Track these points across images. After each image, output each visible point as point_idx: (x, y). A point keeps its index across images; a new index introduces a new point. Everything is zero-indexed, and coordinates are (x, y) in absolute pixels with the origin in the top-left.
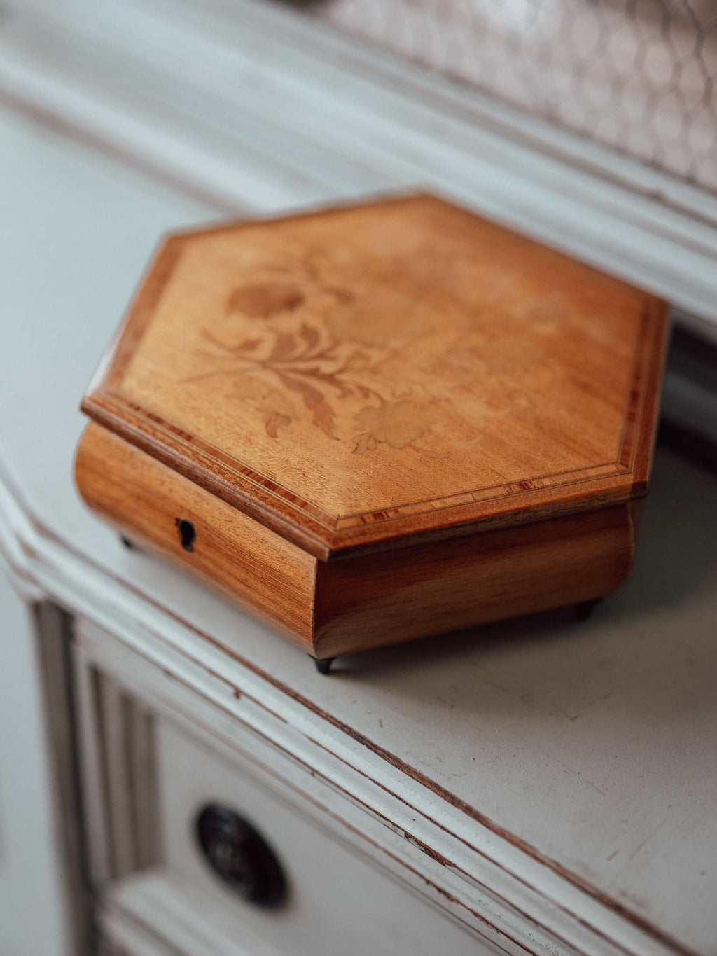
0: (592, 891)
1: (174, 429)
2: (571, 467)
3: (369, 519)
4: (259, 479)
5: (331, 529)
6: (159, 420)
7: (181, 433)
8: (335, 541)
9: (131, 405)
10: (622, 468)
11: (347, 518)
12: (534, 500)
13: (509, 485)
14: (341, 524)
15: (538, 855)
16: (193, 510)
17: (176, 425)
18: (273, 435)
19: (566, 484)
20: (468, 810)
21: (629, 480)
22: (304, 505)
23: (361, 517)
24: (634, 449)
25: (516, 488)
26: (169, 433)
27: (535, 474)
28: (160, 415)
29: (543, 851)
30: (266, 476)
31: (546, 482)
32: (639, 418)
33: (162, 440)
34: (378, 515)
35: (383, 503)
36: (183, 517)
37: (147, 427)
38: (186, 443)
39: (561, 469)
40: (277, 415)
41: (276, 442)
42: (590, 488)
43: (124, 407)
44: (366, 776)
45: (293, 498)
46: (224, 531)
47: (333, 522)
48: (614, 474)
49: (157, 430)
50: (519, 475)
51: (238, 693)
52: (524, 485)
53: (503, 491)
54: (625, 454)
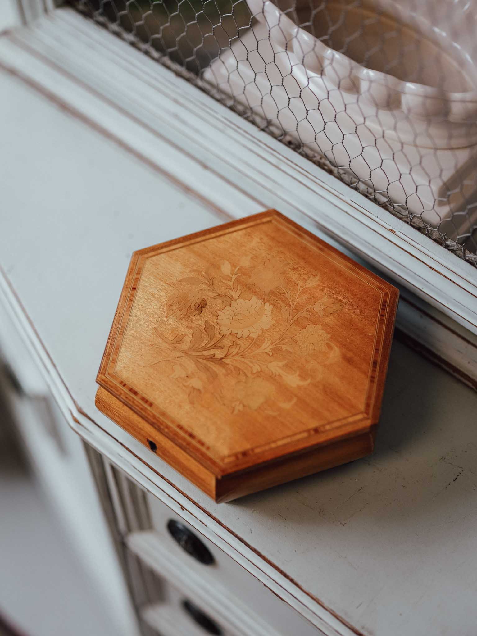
0: (349, 626)
1: (143, 399)
2: (340, 417)
3: (240, 456)
4: (186, 432)
5: (221, 464)
6: (135, 393)
7: (146, 401)
8: (223, 470)
9: (121, 383)
10: (365, 415)
11: (229, 456)
12: (321, 438)
13: (308, 431)
14: (227, 460)
15: (324, 606)
16: (155, 438)
17: (145, 396)
18: (192, 403)
19: (337, 428)
20: (292, 581)
21: (368, 423)
22: (208, 448)
23: (236, 455)
24: (373, 401)
25: (312, 432)
26: (140, 401)
27: (322, 422)
28: (136, 389)
29: (326, 605)
30: (189, 430)
31: (328, 427)
32: (376, 380)
33: (138, 406)
34: (244, 454)
35: (247, 446)
36: (151, 440)
37: (130, 398)
38: (149, 408)
39: (335, 419)
40: (194, 389)
41: (194, 407)
42: (349, 429)
43: (118, 385)
44: (245, 557)
45: (202, 444)
46: (171, 451)
47: (223, 459)
48: (361, 420)
49: (135, 400)
50: (313, 424)
51: (183, 508)
52: (316, 430)
53: (305, 435)
54: (368, 405)
